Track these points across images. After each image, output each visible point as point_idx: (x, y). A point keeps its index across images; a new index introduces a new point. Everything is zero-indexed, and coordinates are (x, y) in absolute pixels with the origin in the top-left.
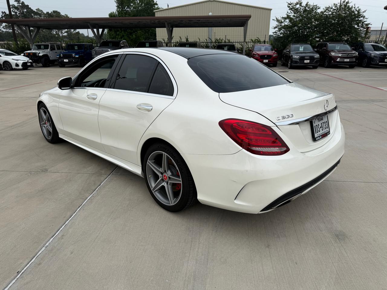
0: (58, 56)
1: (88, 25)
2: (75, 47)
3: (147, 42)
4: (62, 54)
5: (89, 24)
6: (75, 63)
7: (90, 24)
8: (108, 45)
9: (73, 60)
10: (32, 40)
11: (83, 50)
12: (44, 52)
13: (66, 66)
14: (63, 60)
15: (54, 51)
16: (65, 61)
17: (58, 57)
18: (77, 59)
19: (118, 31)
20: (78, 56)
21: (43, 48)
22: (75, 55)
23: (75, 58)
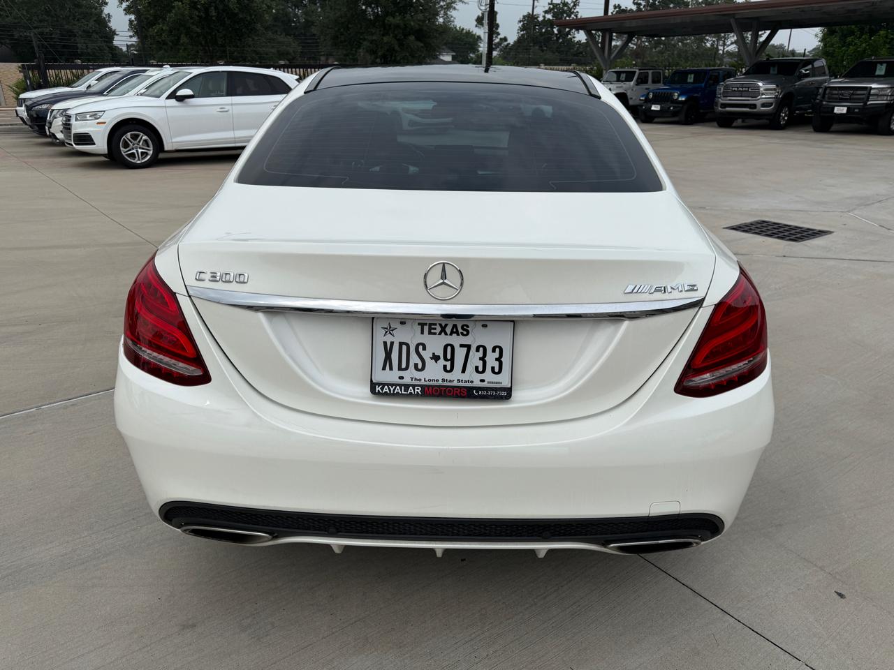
0: (642, 96)
1: (730, 25)
2: (689, 76)
3: (881, 63)
4: (653, 93)
5: (732, 21)
6: (675, 114)
7: (736, 19)
8: (768, 72)
9: (669, 108)
10: (611, 61)
11: (703, 85)
12: (621, 87)
13: (656, 120)
14: (649, 105)
15: (645, 86)
16: (654, 108)
17: (643, 98)
18: (681, 105)
19: (852, 33)
20: (683, 99)
21: (623, 79)
22: (679, 96)
23: (677, 102)
